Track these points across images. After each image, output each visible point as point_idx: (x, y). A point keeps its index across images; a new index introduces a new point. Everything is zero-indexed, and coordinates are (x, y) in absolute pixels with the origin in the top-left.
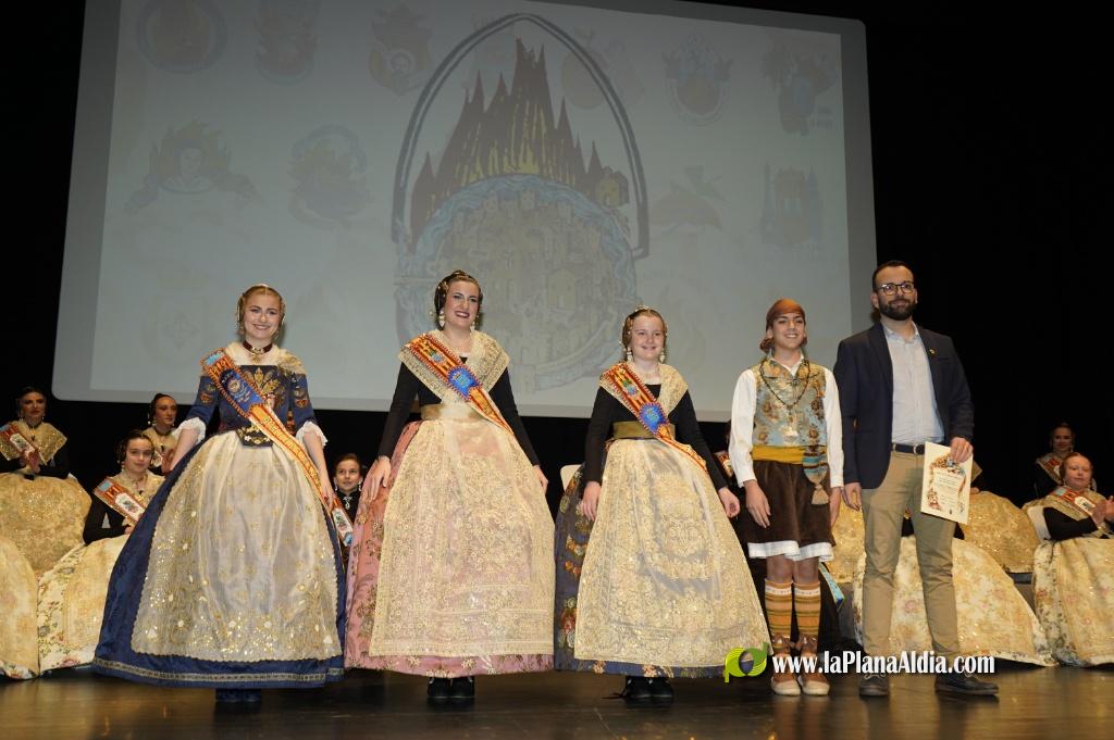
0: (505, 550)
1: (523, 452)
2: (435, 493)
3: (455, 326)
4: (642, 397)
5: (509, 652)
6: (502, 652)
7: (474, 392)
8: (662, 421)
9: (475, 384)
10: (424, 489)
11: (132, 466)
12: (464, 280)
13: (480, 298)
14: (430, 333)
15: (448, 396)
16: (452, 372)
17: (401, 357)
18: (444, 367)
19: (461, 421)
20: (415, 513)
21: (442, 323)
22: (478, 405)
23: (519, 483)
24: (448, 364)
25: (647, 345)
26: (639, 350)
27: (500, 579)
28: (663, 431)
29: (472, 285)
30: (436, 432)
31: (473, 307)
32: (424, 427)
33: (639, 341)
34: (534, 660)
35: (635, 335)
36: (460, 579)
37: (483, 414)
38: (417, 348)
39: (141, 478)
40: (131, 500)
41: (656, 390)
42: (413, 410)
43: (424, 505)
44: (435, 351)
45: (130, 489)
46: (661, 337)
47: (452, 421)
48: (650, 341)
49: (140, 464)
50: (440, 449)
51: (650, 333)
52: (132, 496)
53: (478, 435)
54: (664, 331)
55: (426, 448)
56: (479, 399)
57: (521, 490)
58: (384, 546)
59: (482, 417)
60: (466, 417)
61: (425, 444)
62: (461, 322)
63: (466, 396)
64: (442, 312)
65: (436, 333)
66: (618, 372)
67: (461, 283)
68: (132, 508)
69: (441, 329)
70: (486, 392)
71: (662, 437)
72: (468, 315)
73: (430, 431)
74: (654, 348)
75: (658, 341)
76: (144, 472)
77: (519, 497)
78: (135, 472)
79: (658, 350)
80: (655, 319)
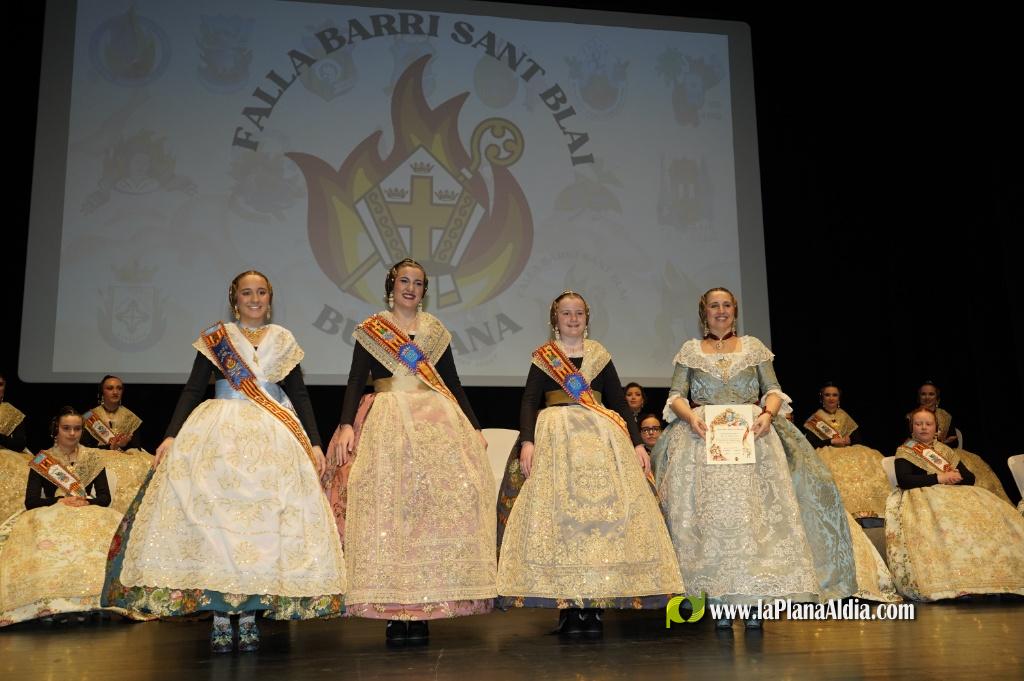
0: (457, 507)
1: (466, 419)
2: (392, 457)
3: (403, 307)
4: (565, 369)
5: (462, 598)
6: (456, 598)
7: (422, 365)
8: (584, 388)
9: (422, 358)
10: (382, 454)
11: (64, 440)
12: (410, 266)
13: (426, 283)
14: (380, 314)
15: (399, 370)
16: (402, 349)
17: (355, 336)
18: (395, 345)
19: (410, 392)
20: (374, 476)
21: (392, 305)
22: (426, 377)
23: (465, 446)
24: (398, 341)
25: (573, 324)
26: (565, 329)
27: (452, 533)
28: (585, 396)
29: (418, 270)
30: (391, 403)
31: (418, 290)
32: (379, 398)
33: (564, 320)
34: (483, 604)
35: (561, 316)
36: (415, 534)
37: (430, 385)
38: (369, 327)
39: (73, 450)
40: (64, 472)
41: (578, 362)
42: (369, 382)
43: (383, 469)
44: (386, 330)
45: (62, 460)
46: (584, 316)
47: (403, 393)
48: (574, 319)
49: (72, 438)
50: (394, 418)
51: (573, 312)
52: (65, 468)
53: (427, 404)
54: (587, 311)
55: (382, 418)
56: (427, 372)
57: (468, 454)
58: (348, 507)
59: (429, 388)
60: (415, 388)
61: (381, 414)
62: (408, 303)
63: (414, 368)
64: (391, 295)
65: (386, 314)
66: (546, 349)
67: (408, 268)
68: (64, 478)
69: (391, 310)
70: (432, 365)
71: (584, 402)
72: (414, 296)
73: (386, 401)
74: (577, 326)
75: (582, 320)
76: (76, 444)
77: (465, 458)
78: (65, 446)
79: (581, 327)
80: (577, 300)
